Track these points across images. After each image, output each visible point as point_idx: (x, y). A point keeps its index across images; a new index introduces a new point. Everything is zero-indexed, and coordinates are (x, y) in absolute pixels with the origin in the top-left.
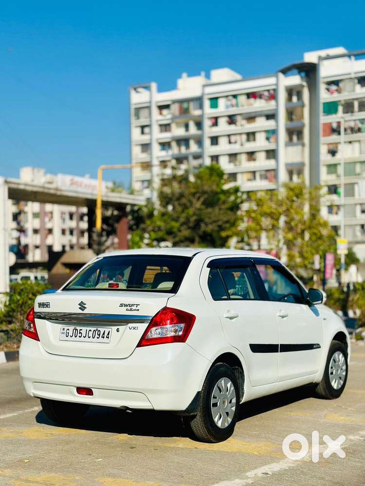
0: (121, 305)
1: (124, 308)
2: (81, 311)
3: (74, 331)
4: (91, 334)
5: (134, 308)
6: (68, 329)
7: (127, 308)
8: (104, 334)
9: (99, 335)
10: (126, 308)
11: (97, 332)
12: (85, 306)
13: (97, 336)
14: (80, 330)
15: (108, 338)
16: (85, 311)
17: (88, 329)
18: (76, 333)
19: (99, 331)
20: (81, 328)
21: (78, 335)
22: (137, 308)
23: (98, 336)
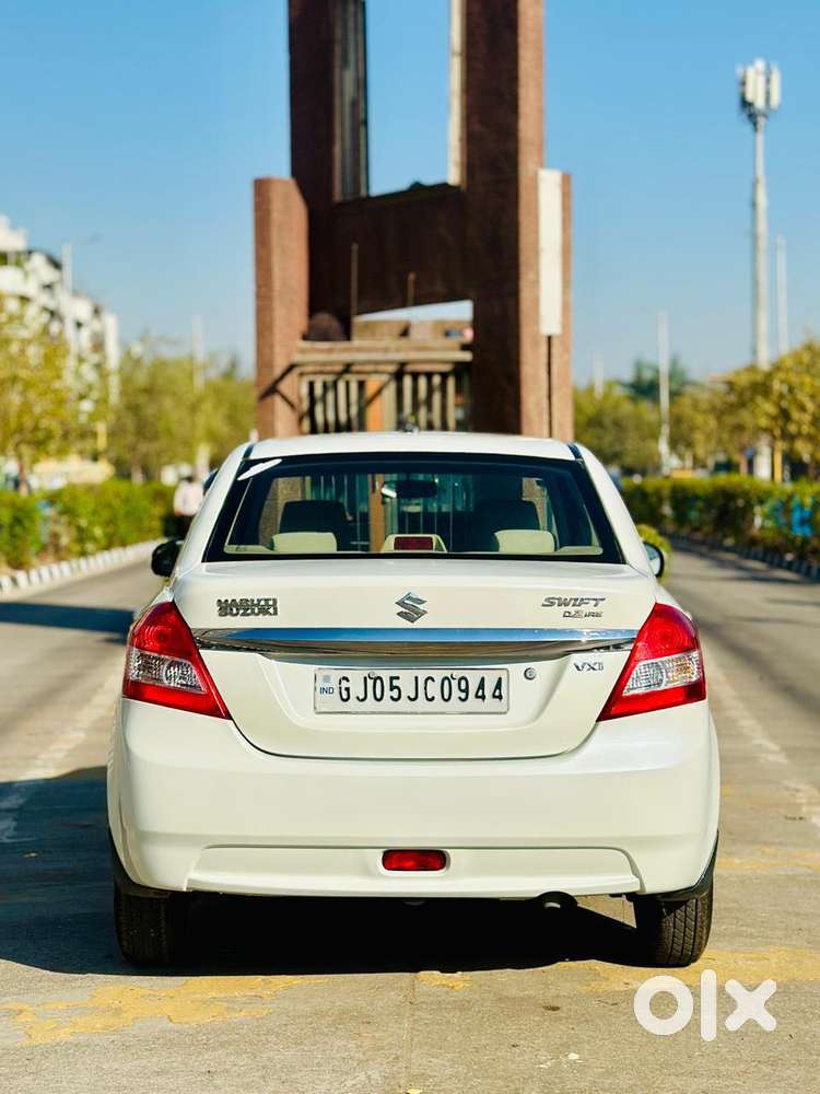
0: (550, 602)
1: (558, 610)
2: (405, 624)
3: (370, 682)
4: (434, 689)
5: (589, 608)
6: (346, 679)
7: (567, 609)
8: (482, 686)
9: (466, 691)
10: (564, 609)
11: (454, 684)
12: (421, 607)
13: (456, 693)
14: (392, 679)
15: (500, 697)
16: (419, 624)
17: (422, 675)
18: (376, 690)
19: (464, 678)
20: (394, 673)
21: (388, 693)
22: (595, 610)
23: (463, 695)
